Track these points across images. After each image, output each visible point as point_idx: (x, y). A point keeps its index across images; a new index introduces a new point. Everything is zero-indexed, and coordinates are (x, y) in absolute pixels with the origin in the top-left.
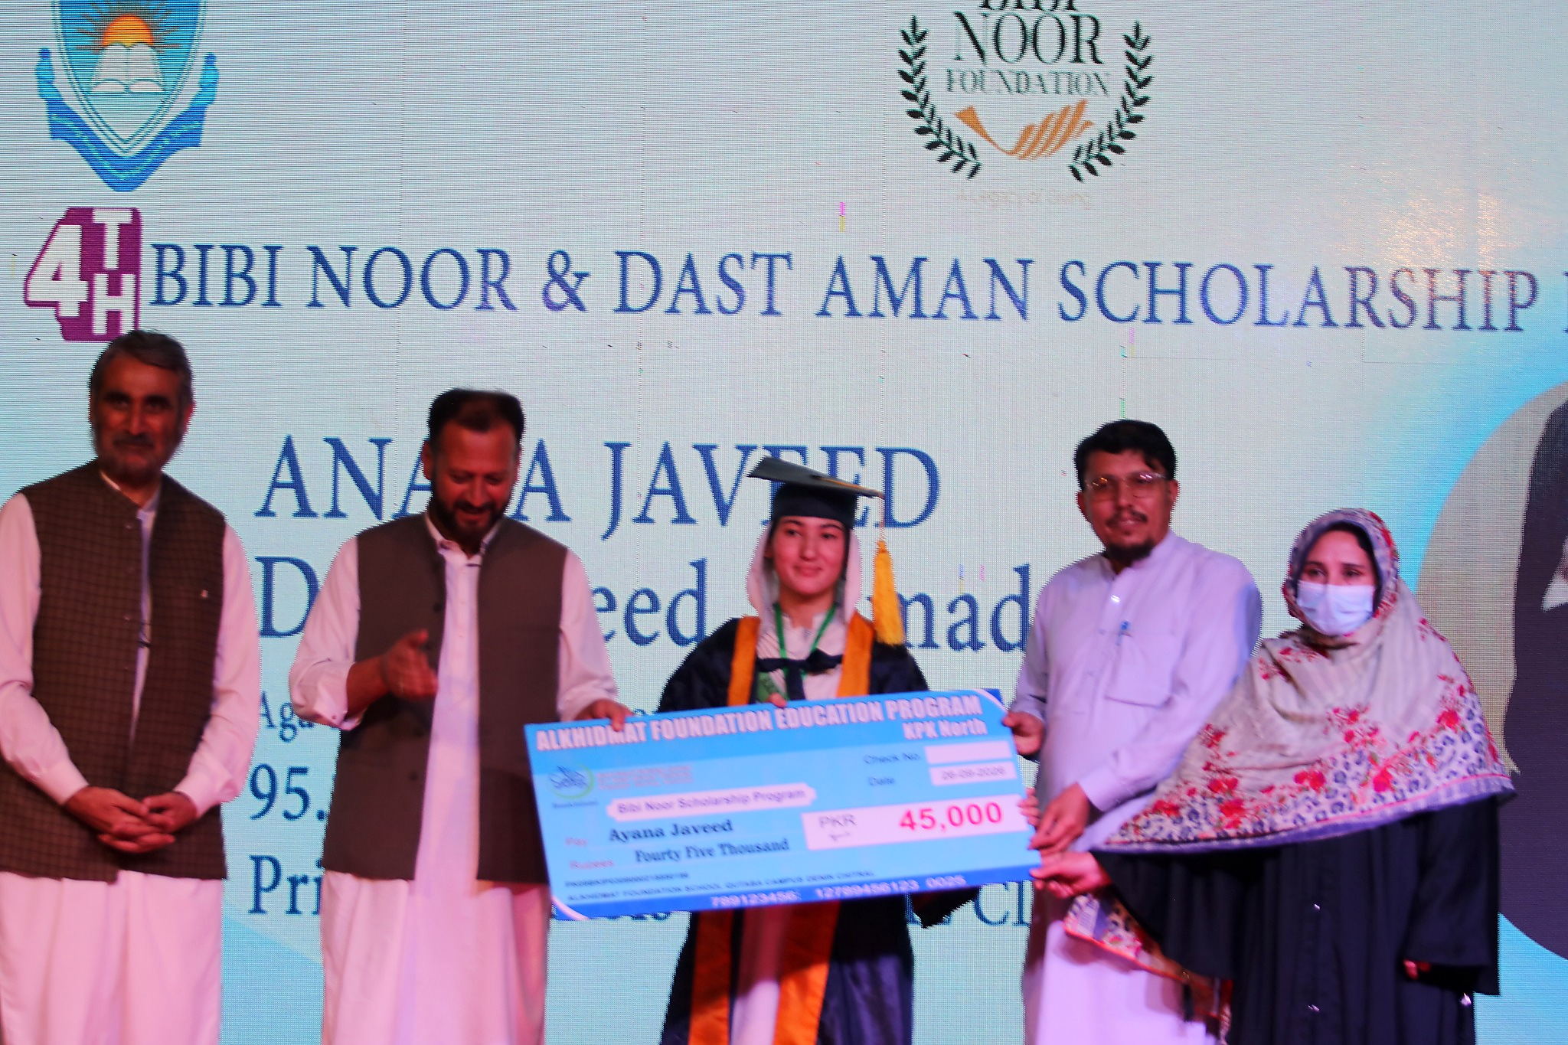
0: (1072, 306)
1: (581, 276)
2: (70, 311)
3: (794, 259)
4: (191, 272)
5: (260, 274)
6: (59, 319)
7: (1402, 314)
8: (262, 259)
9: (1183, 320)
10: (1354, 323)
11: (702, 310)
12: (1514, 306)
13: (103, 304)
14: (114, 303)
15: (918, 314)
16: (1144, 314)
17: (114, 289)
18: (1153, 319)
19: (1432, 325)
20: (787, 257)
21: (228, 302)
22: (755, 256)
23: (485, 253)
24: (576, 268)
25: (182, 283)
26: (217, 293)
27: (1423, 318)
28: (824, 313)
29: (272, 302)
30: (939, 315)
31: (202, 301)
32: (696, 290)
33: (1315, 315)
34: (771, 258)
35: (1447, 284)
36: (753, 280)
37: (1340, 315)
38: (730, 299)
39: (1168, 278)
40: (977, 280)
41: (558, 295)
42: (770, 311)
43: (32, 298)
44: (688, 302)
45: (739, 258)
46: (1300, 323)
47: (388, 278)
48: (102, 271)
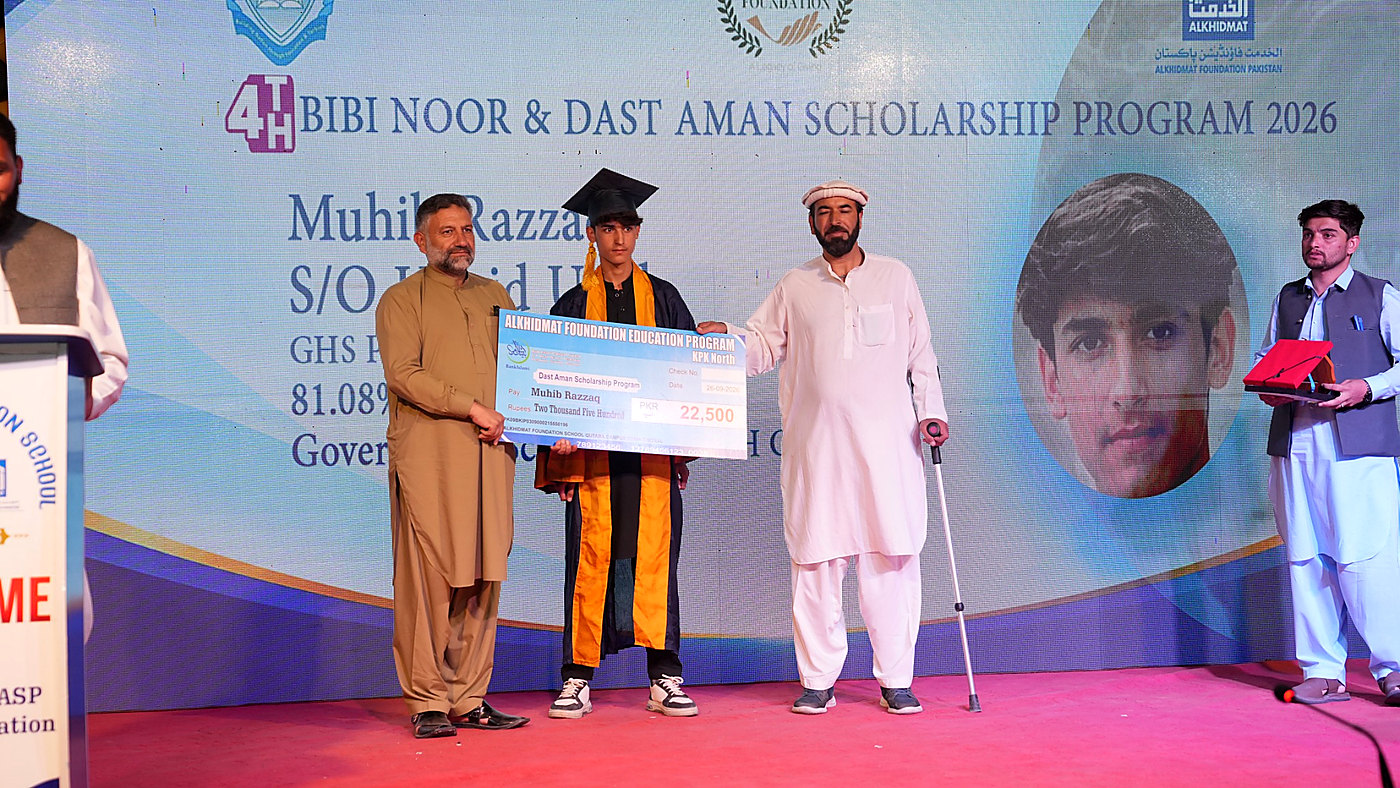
0: (813, 128)
1: (546, 114)
2: (254, 135)
3: (662, 102)
4: (324, 112)
5: (364, 113)
6: (246, 139)
7: (988, 128)
8: (365, 104)
9: (871, 133)
10: (962, 133)
11: (613, 132)
12: (1047, 122)
13: (273, 131)
14: (280, 131)
15: (730, 132)
16: (851, 130)
17: (280, 123)
18: (855, 133)
19: (1003, 133)
20: (659, 102)
21: (347, 129)
22: (641, 102)
23: (492, 101)
24: (542, 109)
25: (320, 119)
26: (339, 124)
27: (998, 129)
28: (679, 133)
29: (372, 130)
30: (742, 133)
31: (332, 129)
32: (610, 121)
33: (942, 128)
34: (650, 103)
35: (1011, 111)
36: (641, 115)
37: (955, 128)
38: (629, 127)
39: (863, 110)
40: (762, 115)
41: (534, 125)
42: (650, 132)
43: (230, 128)
44: (605, 128)
45: (633, 103)
46: (934, 133)
47: (438, 116)
48: (272, 112)
